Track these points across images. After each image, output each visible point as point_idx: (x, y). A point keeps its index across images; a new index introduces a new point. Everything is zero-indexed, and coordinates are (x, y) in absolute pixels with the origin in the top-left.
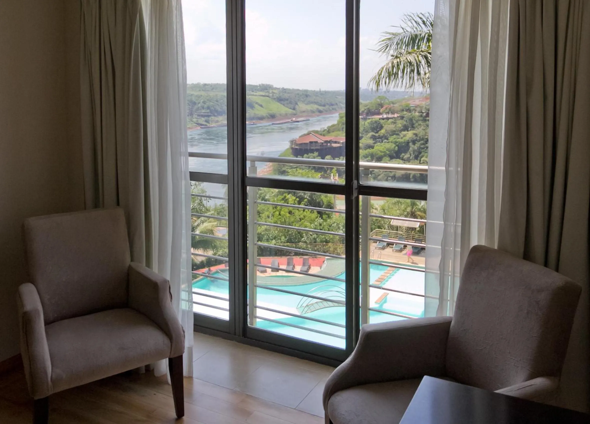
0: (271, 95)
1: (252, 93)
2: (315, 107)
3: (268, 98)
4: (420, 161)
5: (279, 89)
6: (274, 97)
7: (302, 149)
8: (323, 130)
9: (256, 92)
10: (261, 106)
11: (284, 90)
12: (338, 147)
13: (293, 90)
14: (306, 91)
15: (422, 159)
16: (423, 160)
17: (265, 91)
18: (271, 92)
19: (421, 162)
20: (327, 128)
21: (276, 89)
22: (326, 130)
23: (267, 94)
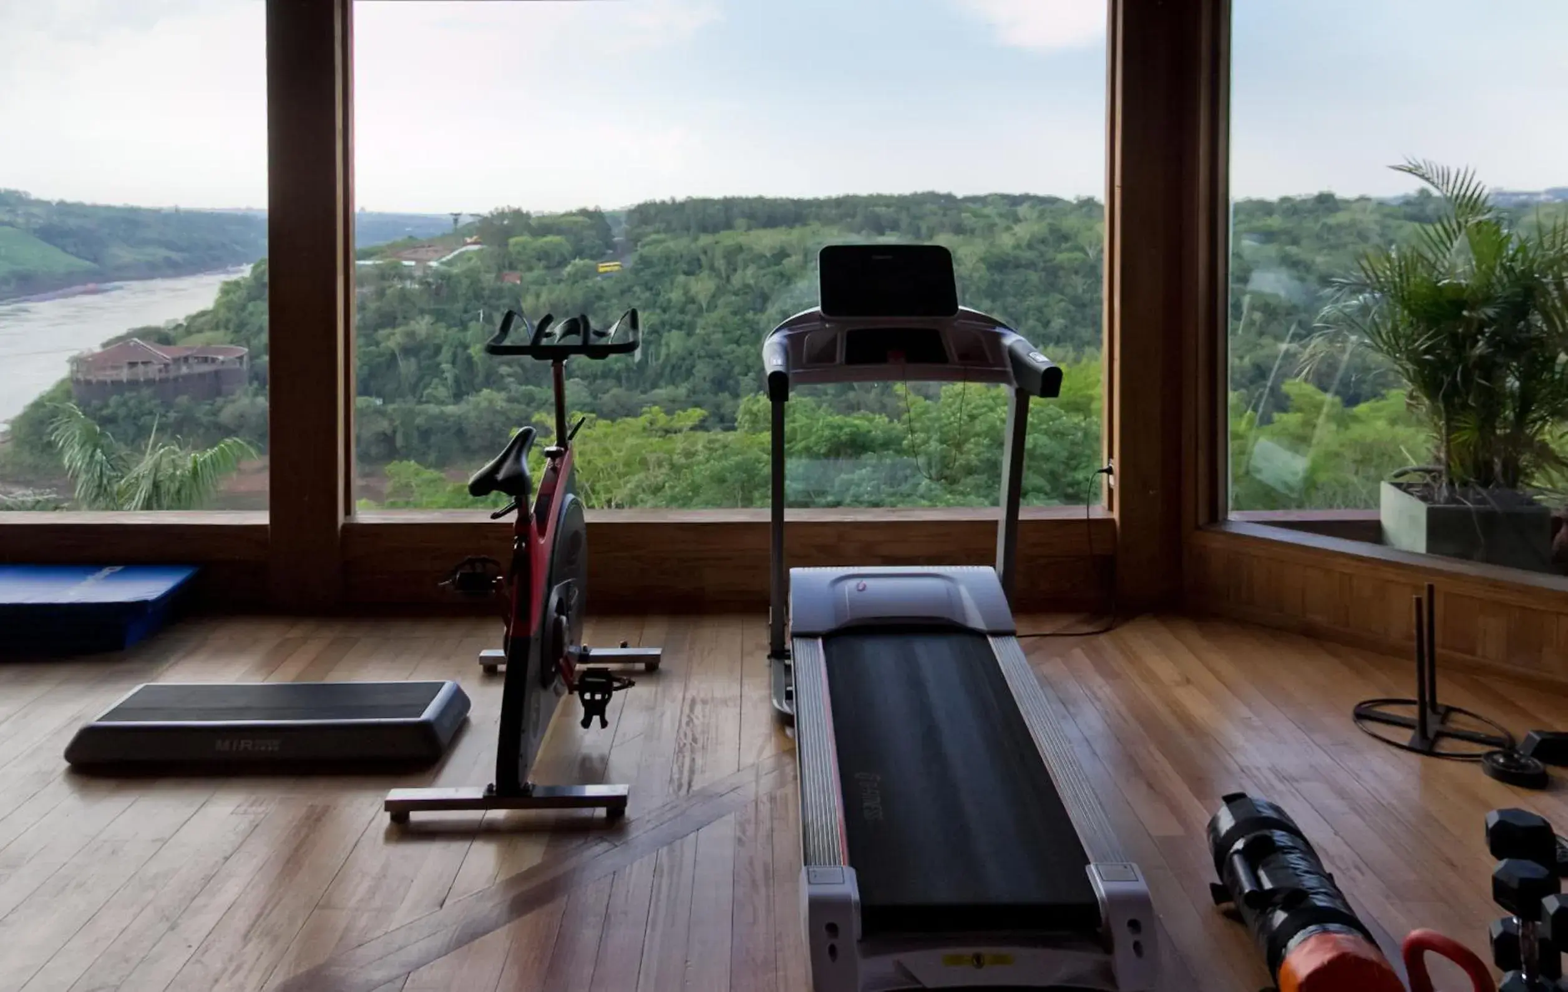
0: (20, 220)
2: (163, 253)
3: (8, 229)
4: (421, 397)
5: (47, 204)
6: (32, 227)
7: (105, 383)
8: (173, 325)
11: (64, 208)
12: (210, 373)
13: (95, 208)
15: (426, 392)
16: (429, 394)
18: (20, 212)
19: (424, 399)
20: (186, 319)
21: (38, 203)
22: (180, 325)
23: (7, 218)
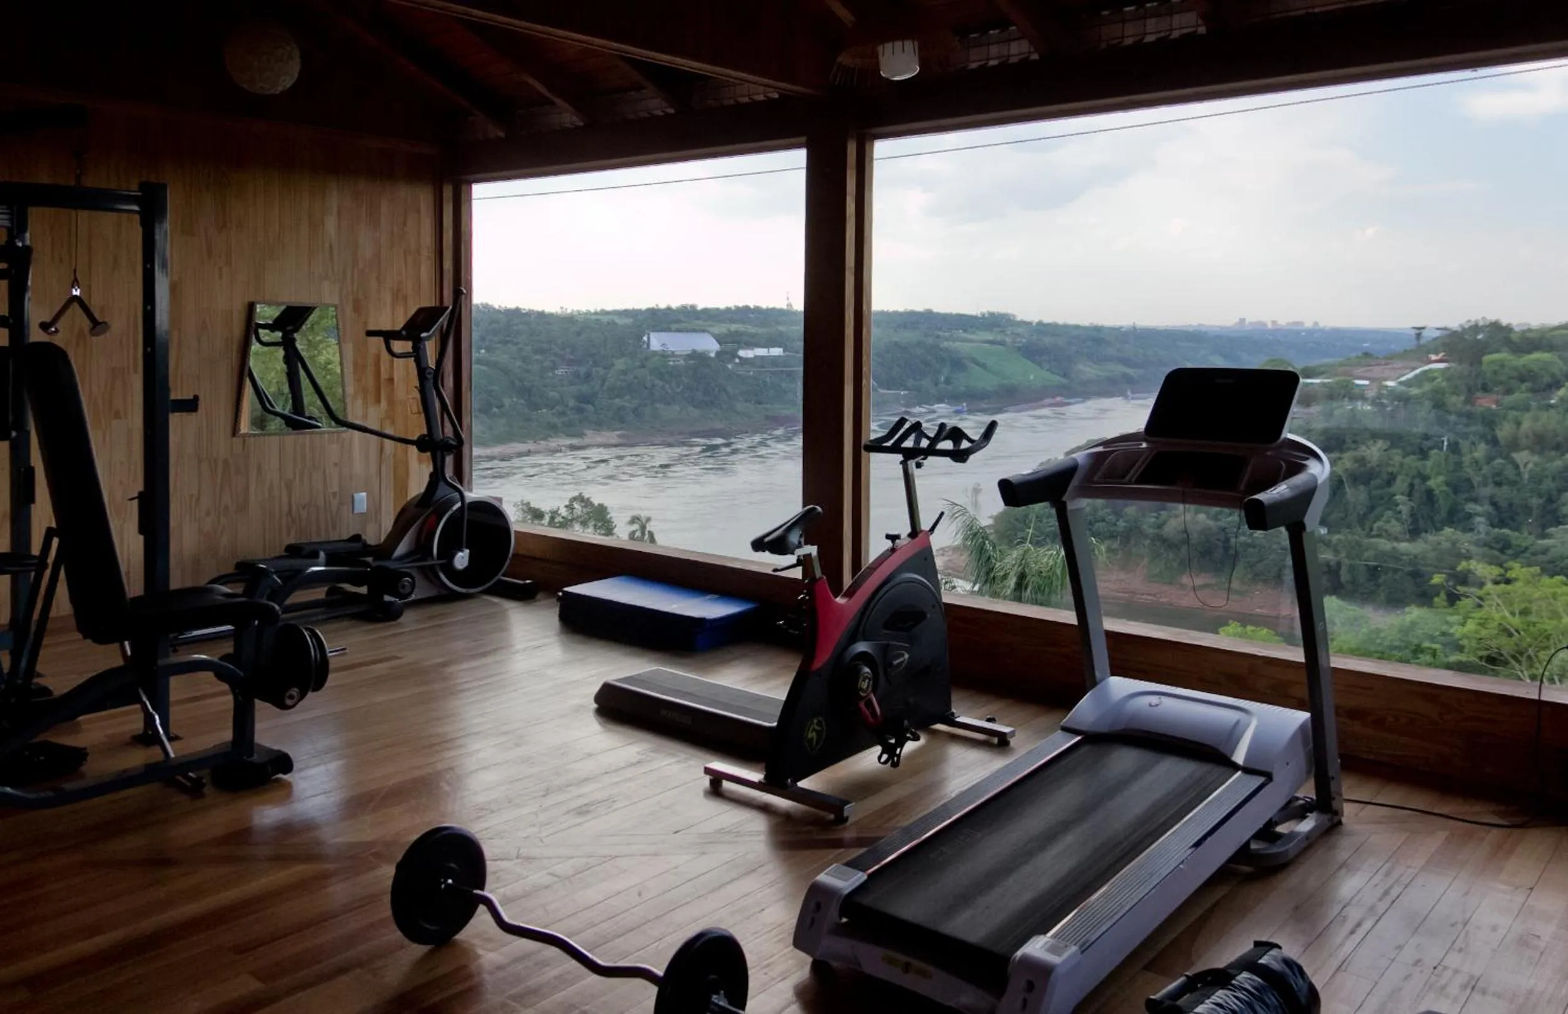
0: (1008, 339)
1: (965, 335)
2: (1121, 368)
3: (1001, 347)
4: (1371, 529)
5: (1029, 324)
6: (1017, 345)
9: (973, 333)
10: (983, 366)
11: (1043, 328)
14: (1098, 329)
15: (1376, 526)
16: (1380, 529)
17: (995, 329)
18: (1009, 332)
19: (1374, 533)
21: (1022, 324)
23: (999, 338)
